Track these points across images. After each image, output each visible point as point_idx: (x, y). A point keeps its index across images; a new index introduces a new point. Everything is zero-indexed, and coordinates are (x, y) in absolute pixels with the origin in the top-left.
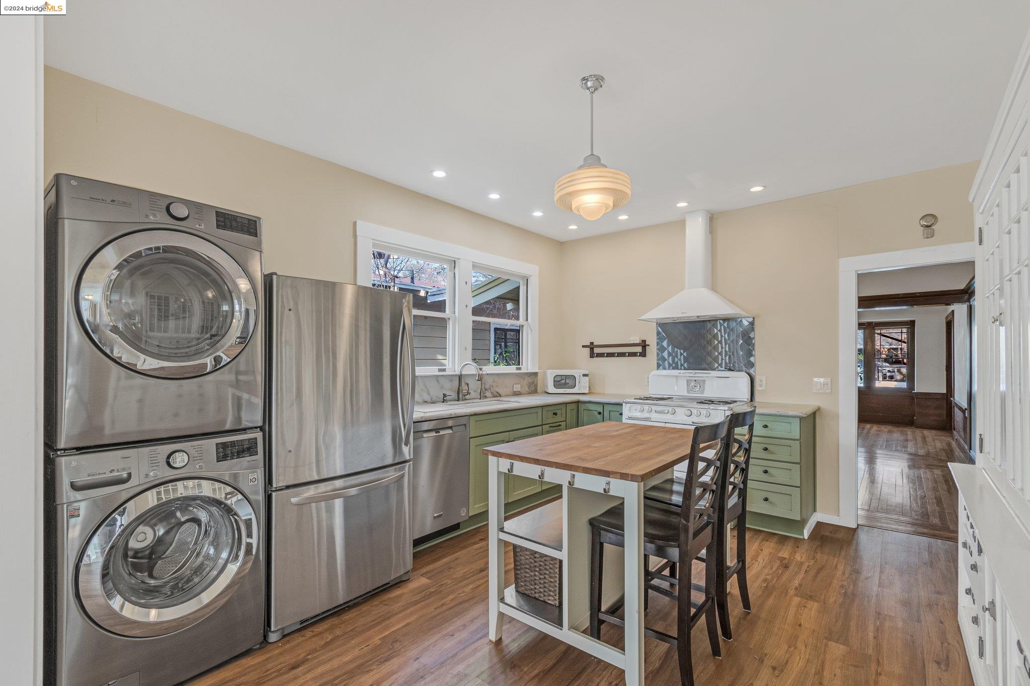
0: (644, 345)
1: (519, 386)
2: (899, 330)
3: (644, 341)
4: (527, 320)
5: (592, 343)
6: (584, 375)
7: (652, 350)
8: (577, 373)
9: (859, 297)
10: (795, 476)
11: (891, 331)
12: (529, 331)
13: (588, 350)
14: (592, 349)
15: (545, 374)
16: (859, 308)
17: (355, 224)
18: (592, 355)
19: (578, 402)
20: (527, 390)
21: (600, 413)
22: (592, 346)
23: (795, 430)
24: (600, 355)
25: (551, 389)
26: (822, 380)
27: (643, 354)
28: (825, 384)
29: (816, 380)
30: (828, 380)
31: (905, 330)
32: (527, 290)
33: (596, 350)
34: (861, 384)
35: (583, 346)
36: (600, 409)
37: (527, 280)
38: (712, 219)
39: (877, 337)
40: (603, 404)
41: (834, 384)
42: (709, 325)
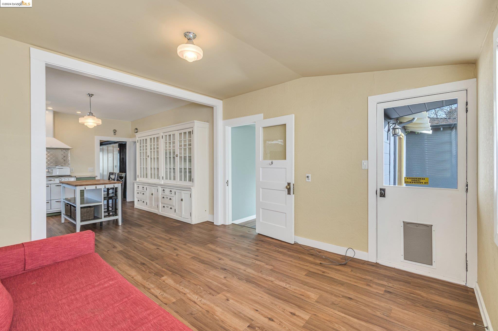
26: (91, 168)
38: (54, 113)
41: (94, 169)
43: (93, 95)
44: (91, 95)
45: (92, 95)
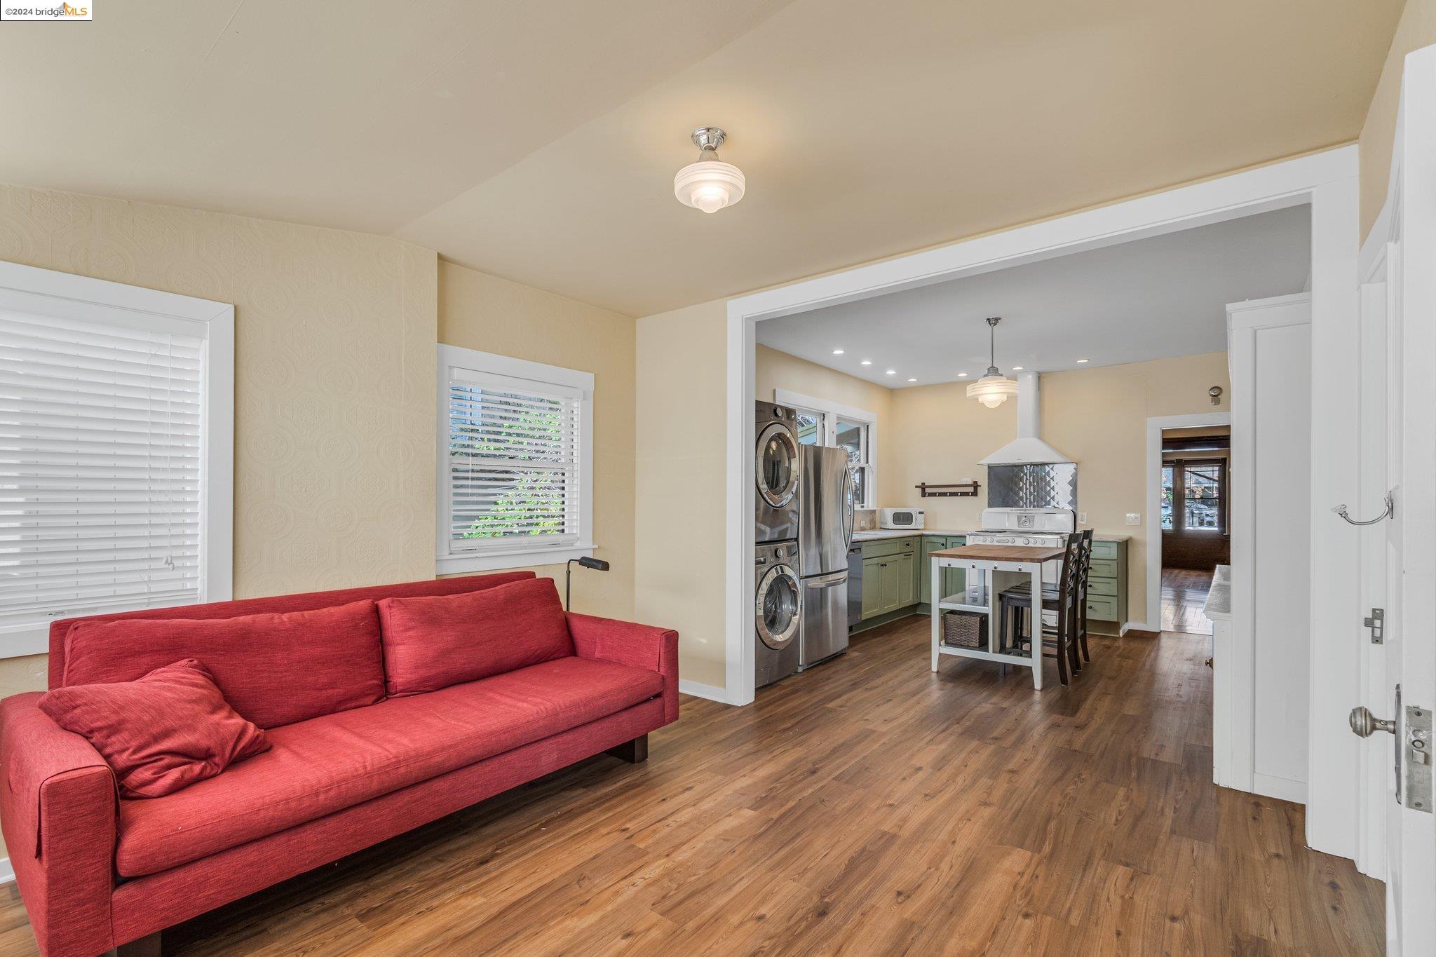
0: (976, 485)
1: (864, 522)
2: (1211, 469)
3: (976, 482)
4: (867, 462)
5: (923, 484)
6: (920, 513)
7: (984, 491)
8: (913, 511)
9: (1163, 439)
10: (1113, 588)
11: (1204, 469)
12: (870, 473)
13: (920, 489)
14: (923, 490)
15: (882, 513)
16: (1163, 448)
17: (774, 391)
18: (924, 495)
19: (921, 536)
20: (869, 525)
21: (943, 545)
22: (923, 487)
23: (1113, 552)
24: (933, 495)
25: (891, 525)
26: (1132, 515)
27: (975, 494)
28: (1137, 518)
29: (1128, 515)
30: (1138, 515)
31: (1217, 468)
32: (867, 435)
33: (928, 490)
34: (1169, 526)
35: (916, 487)
36: (943, 541)
37: (868, 426)
38: (1040, 377)
39: (1187, 475)
40: (946, 537)
41: (1143, 519)
42: (1047, 468)
43: (1000, 319)
44: (994, 321)
45: (997, 320)
